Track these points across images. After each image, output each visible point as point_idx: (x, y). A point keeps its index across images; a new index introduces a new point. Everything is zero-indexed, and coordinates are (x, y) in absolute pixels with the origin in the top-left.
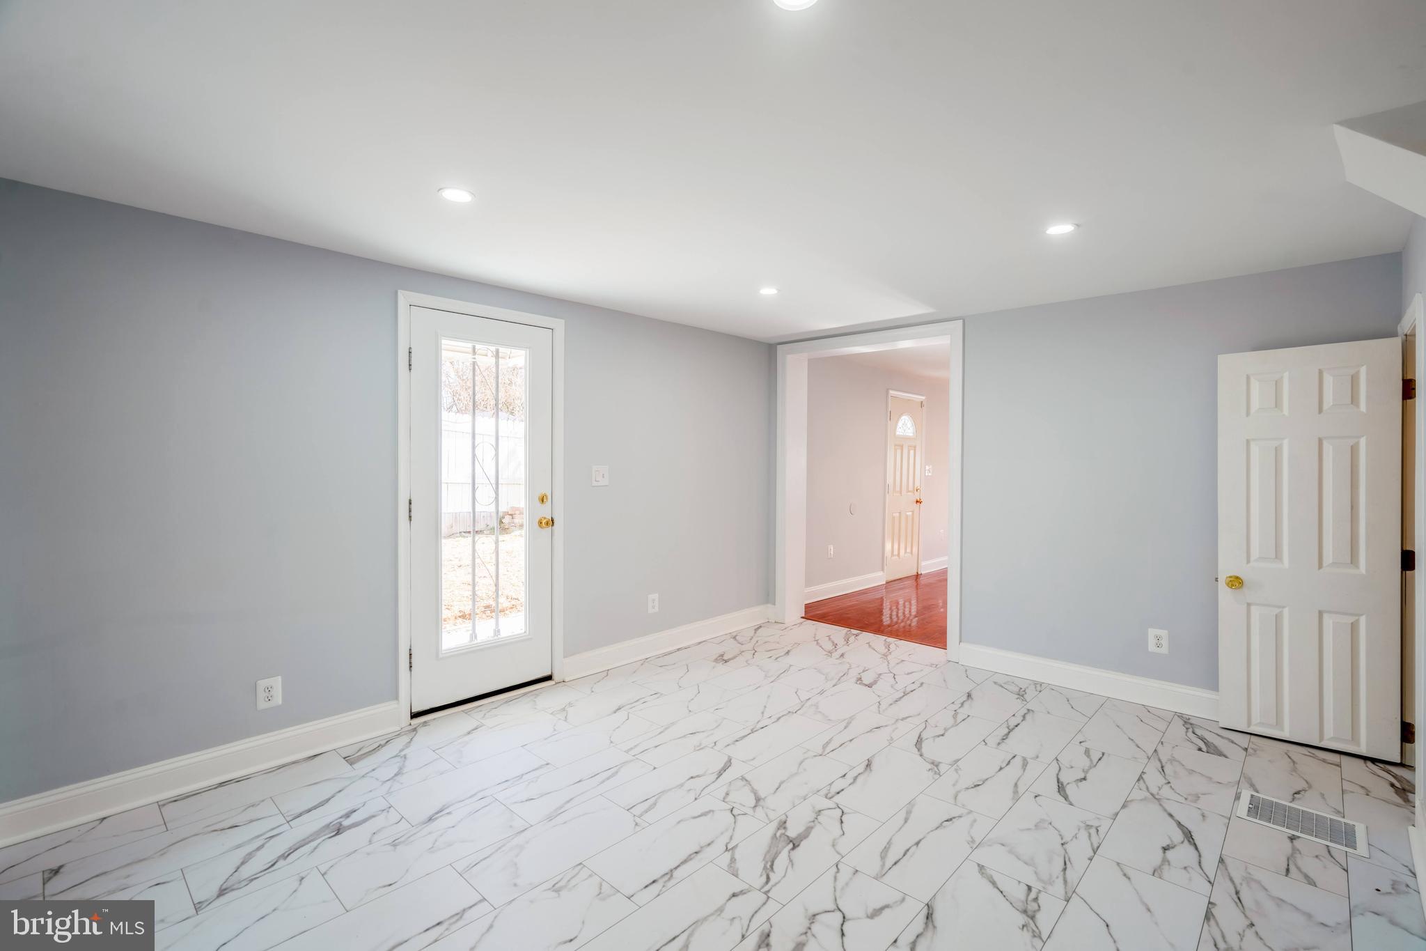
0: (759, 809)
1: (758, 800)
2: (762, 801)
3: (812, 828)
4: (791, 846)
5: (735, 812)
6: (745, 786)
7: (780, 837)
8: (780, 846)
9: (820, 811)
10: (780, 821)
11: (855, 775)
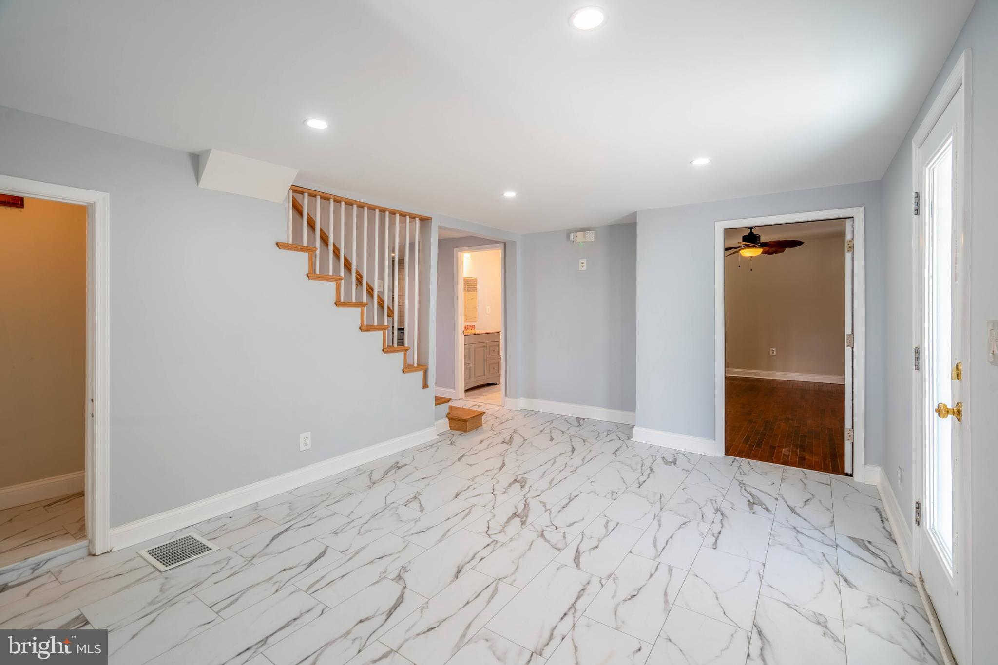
0: (540, 530)
1: (542, 535)
2: (540, 535)
3: (506, 523)
4: (517, 514)
5: (554, 528)
6: (555, 544)
7: (523, 517)
8: (523, 513)
9: (501, 532)
10: (525, 525)
11: (472, 561)
